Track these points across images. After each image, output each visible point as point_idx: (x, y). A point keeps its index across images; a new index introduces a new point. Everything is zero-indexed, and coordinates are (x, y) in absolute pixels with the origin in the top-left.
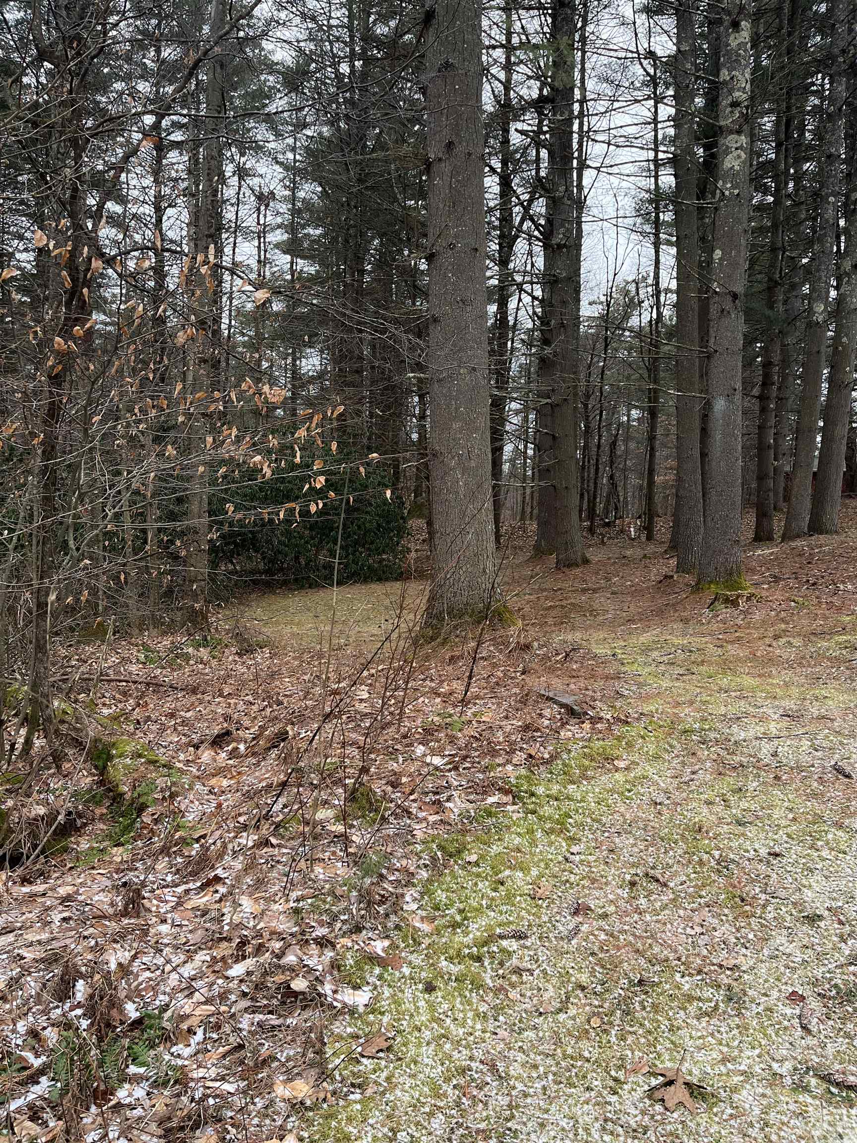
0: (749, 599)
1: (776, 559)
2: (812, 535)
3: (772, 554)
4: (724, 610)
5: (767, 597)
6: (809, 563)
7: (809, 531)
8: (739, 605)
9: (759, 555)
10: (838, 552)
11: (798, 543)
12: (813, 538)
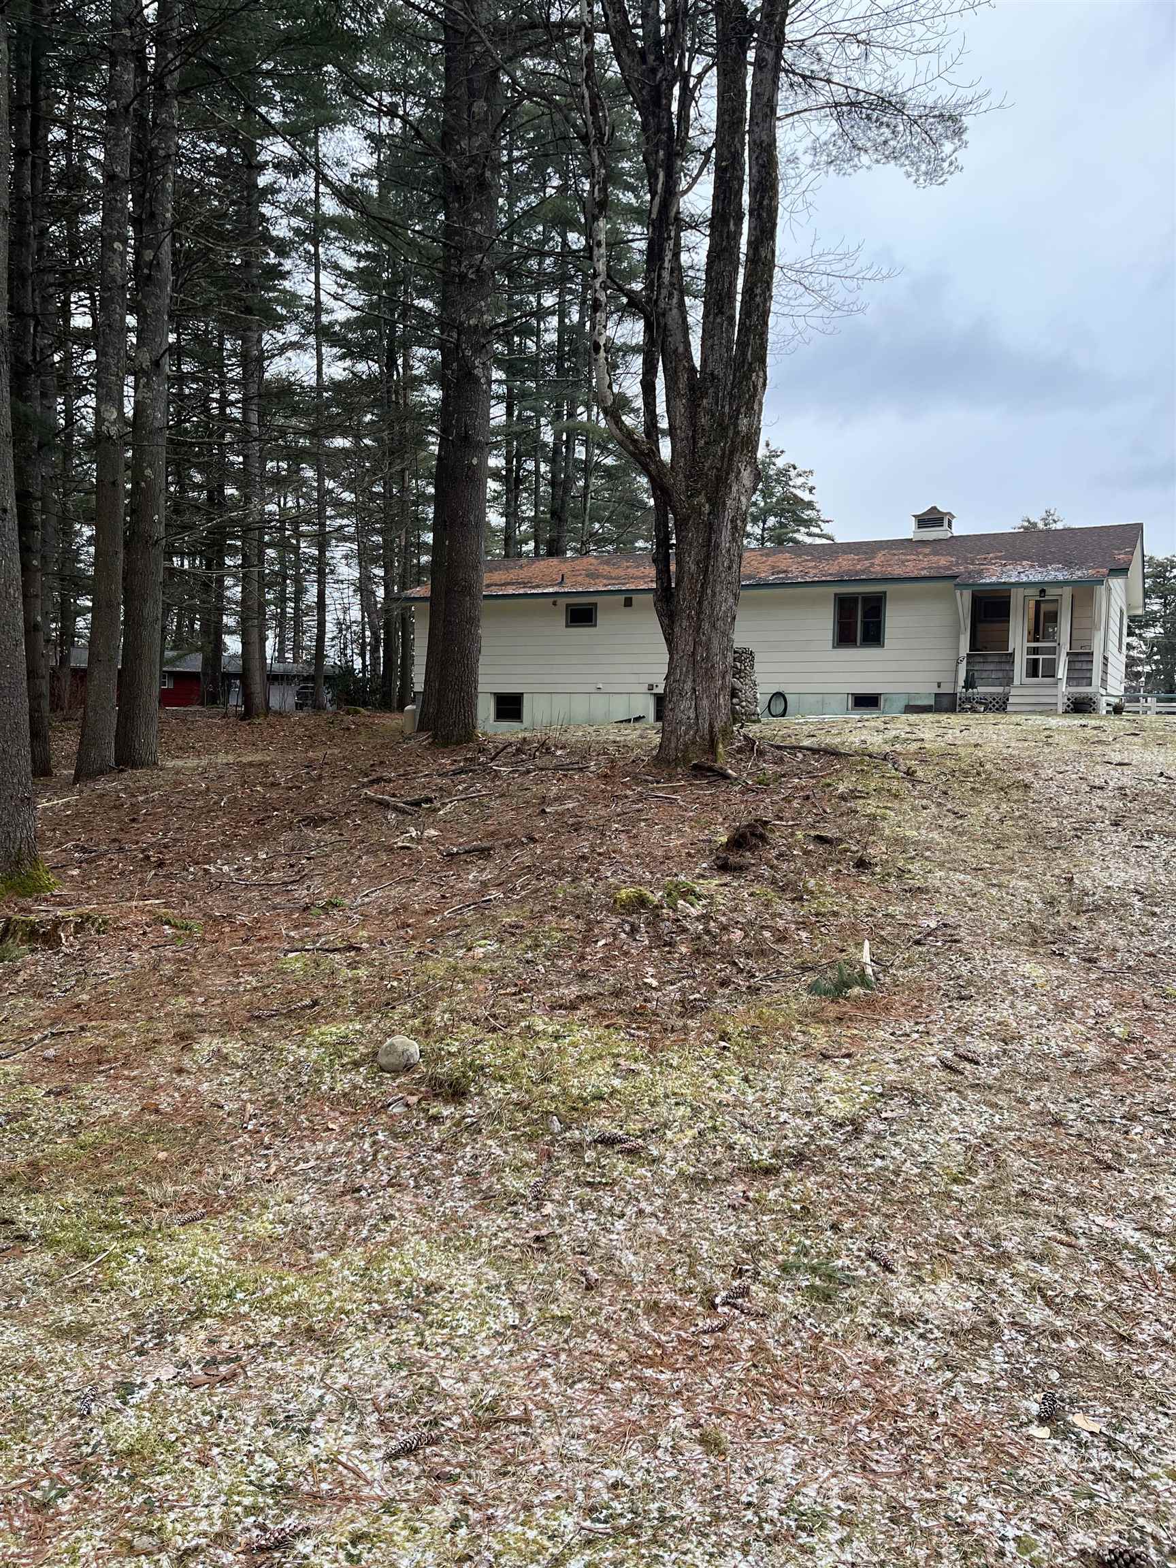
0: (79, 928)
1: (77, 815)
2: (122, 771)
3: (67, 806)
4: (28, 957)
5: (116, 920)
6: (133, 820)
7: (117, 764)
8: (59, 943)
9: (45, 809)
10: (175, 799)
11: (103, 785)
12: (125, 775)
